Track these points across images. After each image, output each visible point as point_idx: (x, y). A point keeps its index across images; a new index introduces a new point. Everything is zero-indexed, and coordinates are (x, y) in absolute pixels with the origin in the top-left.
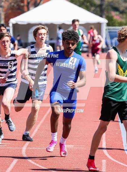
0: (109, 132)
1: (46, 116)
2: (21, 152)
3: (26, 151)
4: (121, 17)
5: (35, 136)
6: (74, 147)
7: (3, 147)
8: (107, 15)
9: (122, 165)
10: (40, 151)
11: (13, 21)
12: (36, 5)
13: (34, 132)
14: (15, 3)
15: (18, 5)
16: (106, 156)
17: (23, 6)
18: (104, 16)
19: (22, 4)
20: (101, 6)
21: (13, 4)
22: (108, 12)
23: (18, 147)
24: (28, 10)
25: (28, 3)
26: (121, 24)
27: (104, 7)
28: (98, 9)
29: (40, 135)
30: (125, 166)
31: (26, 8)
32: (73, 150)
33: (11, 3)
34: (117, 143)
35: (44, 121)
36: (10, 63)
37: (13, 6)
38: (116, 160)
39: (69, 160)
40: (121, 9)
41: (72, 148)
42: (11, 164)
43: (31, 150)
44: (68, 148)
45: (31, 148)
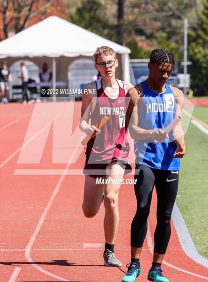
1: (52, 199)
2: (24, 255)
3: (31, 253)
5: (40, 231)
9: (184, 273)
10: (53, 253)
13: (39, 224)
18: (124, 44)
23: (18, 248)
24: (6, 37)
25: (6, 26)
28: (114, 32)
29: (49, 229)
30: (188, 274)
35: (51, 207)
38: (172, 264)
40: (148, 32)
41: (99, 248)
42: (11, 274)
43: (38, 253)
44: (95, 248)
45: (38, 250)
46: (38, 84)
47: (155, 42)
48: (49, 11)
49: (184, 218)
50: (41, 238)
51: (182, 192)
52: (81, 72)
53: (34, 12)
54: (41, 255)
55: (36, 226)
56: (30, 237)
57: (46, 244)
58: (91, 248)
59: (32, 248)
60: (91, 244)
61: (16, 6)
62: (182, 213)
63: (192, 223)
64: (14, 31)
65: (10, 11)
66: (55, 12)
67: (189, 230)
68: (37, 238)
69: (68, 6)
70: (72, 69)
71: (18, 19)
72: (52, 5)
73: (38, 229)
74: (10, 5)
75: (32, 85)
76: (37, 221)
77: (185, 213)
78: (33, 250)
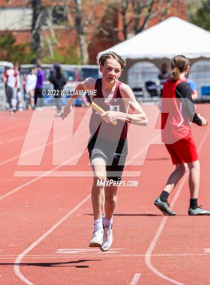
2: (144, 261)
3: (151, 259)
5: (161, 236)
7: (113, 254)
10: (173, 258)
12: (138, 31)
13: (159, 230)
14: (103, 28)
17: (117, 32)
23: (139, 254)
24: (126, 38)
29: (170, 234)
31: (121, 35)
37: (101, 32)
42: (131, 280)
43: (158, 258)
45: (158, 255)
46: (159, 87)
48: (169, 12)
50: (161, 243)
52: (202, 74)
53: (154, 12)
54: (162, 261)
55: (156, 231)
56: (150, 243)
57: (167, 250)
59: (152, 254)
61: (136, 6)
64: (134, 32)
65: (130, 11)
66: (176, 13)
68: (157, 243)
69: (189, 7)
70: (194, 71)
71: (137, 20)
72: (173, 6)
73: (159, 233)
74: (130, 6)
75: (152, 87)
76: (157, 226)
78: (153, 255)
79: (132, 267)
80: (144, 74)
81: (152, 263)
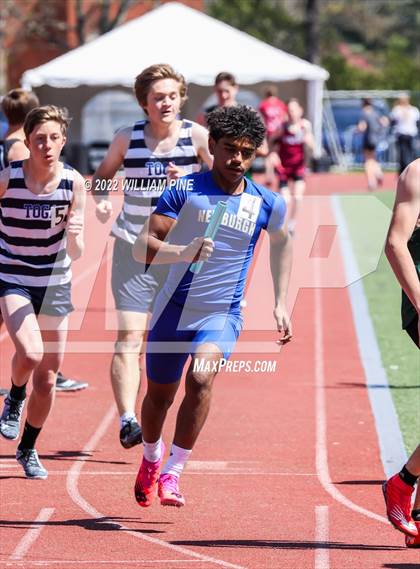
0: (337, 418)
2: (64, 484)
3: (79, 480)
4: (368, 62)
5: (105, 436)
6: (229, 466)
7: (7, 469)
8: (326, 53)
9: (378, 522)
10: (123, 480)
11: (33, 78)
12: (105, 27)
13: (103, 423)
14: (39, 22)
15: (49, 29)
16: (328, 495)
17: (65, 33)
18: (317, 59)
19: (61, 26)
20: (306, 27)
21: (32, 25)
22: (328, 45)
23: (55, 470)
24: (81, 42)
25: (81, 22)
26: (369, 83)
27: (317, 29)
28: (299, 38)
31: (72, 38)
32: (227, 476)
33: (25, 24)
34: (362, 453)
36: (57, 210)
37: (34, 31)
38: (360, 504)
39: (214, 509)
40: (371, 34)
41: (222, 471)
43: (93, 479)
44: (211, 471)
45: (93, 473)
47: (381, 57)
49: (398, 412)
51: (403, 359)
54: (99, 484)
55: (97, 426)
57: (111, 462)
58: (200, 471)
59: (81, 471)
60: (202, 463)
62: (395, 402)
63: (412, 421)
64: (97, 31)
67: (404, 437)
71: (105, 7)
77: (400, 401)
78: (84, 473)
79: (39, 495)
80: (115, 115)
81: (79, 487)
